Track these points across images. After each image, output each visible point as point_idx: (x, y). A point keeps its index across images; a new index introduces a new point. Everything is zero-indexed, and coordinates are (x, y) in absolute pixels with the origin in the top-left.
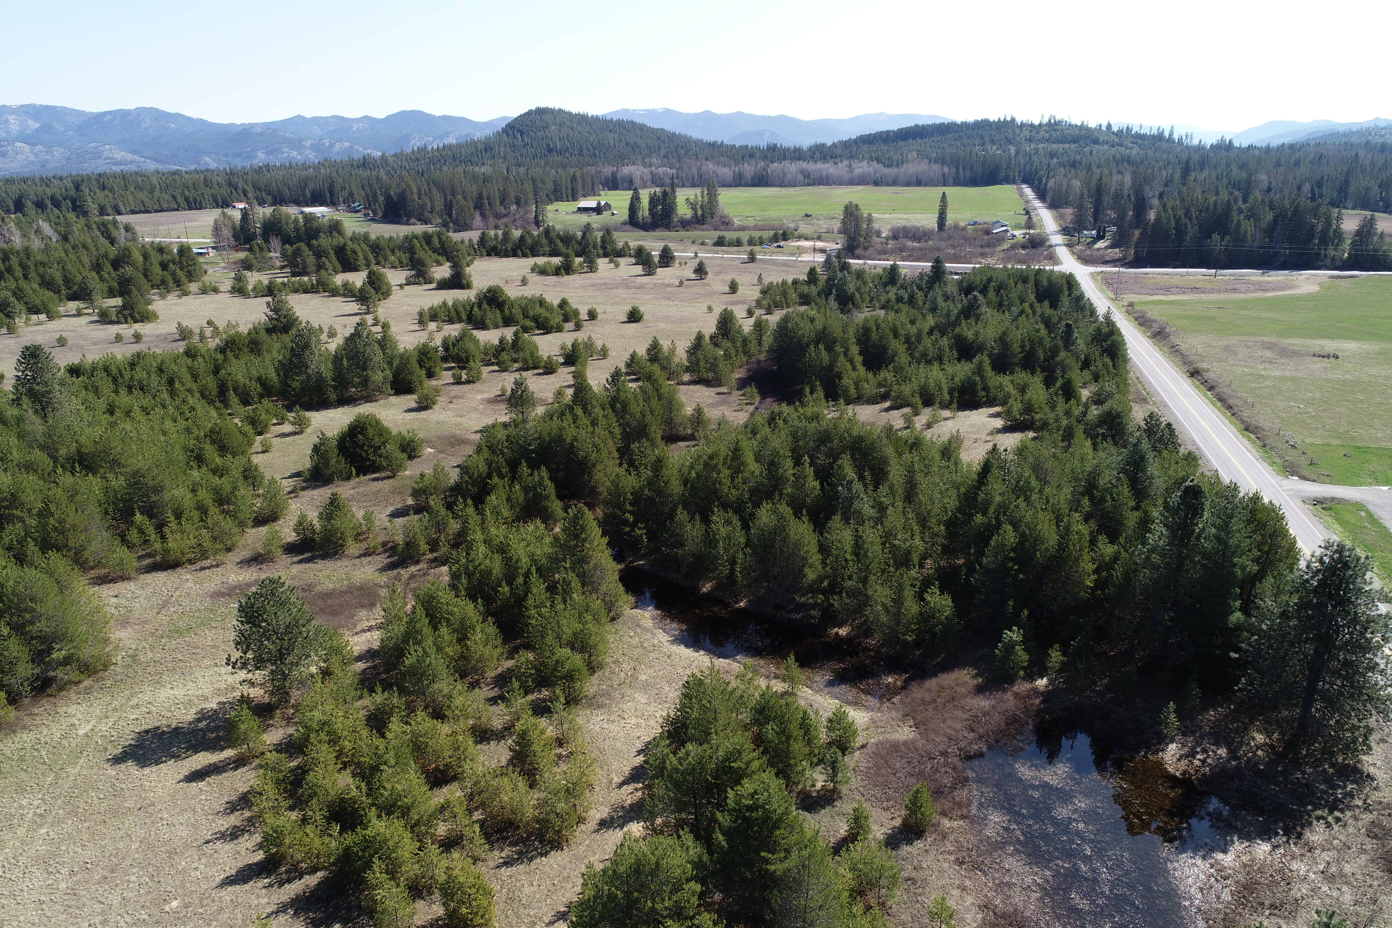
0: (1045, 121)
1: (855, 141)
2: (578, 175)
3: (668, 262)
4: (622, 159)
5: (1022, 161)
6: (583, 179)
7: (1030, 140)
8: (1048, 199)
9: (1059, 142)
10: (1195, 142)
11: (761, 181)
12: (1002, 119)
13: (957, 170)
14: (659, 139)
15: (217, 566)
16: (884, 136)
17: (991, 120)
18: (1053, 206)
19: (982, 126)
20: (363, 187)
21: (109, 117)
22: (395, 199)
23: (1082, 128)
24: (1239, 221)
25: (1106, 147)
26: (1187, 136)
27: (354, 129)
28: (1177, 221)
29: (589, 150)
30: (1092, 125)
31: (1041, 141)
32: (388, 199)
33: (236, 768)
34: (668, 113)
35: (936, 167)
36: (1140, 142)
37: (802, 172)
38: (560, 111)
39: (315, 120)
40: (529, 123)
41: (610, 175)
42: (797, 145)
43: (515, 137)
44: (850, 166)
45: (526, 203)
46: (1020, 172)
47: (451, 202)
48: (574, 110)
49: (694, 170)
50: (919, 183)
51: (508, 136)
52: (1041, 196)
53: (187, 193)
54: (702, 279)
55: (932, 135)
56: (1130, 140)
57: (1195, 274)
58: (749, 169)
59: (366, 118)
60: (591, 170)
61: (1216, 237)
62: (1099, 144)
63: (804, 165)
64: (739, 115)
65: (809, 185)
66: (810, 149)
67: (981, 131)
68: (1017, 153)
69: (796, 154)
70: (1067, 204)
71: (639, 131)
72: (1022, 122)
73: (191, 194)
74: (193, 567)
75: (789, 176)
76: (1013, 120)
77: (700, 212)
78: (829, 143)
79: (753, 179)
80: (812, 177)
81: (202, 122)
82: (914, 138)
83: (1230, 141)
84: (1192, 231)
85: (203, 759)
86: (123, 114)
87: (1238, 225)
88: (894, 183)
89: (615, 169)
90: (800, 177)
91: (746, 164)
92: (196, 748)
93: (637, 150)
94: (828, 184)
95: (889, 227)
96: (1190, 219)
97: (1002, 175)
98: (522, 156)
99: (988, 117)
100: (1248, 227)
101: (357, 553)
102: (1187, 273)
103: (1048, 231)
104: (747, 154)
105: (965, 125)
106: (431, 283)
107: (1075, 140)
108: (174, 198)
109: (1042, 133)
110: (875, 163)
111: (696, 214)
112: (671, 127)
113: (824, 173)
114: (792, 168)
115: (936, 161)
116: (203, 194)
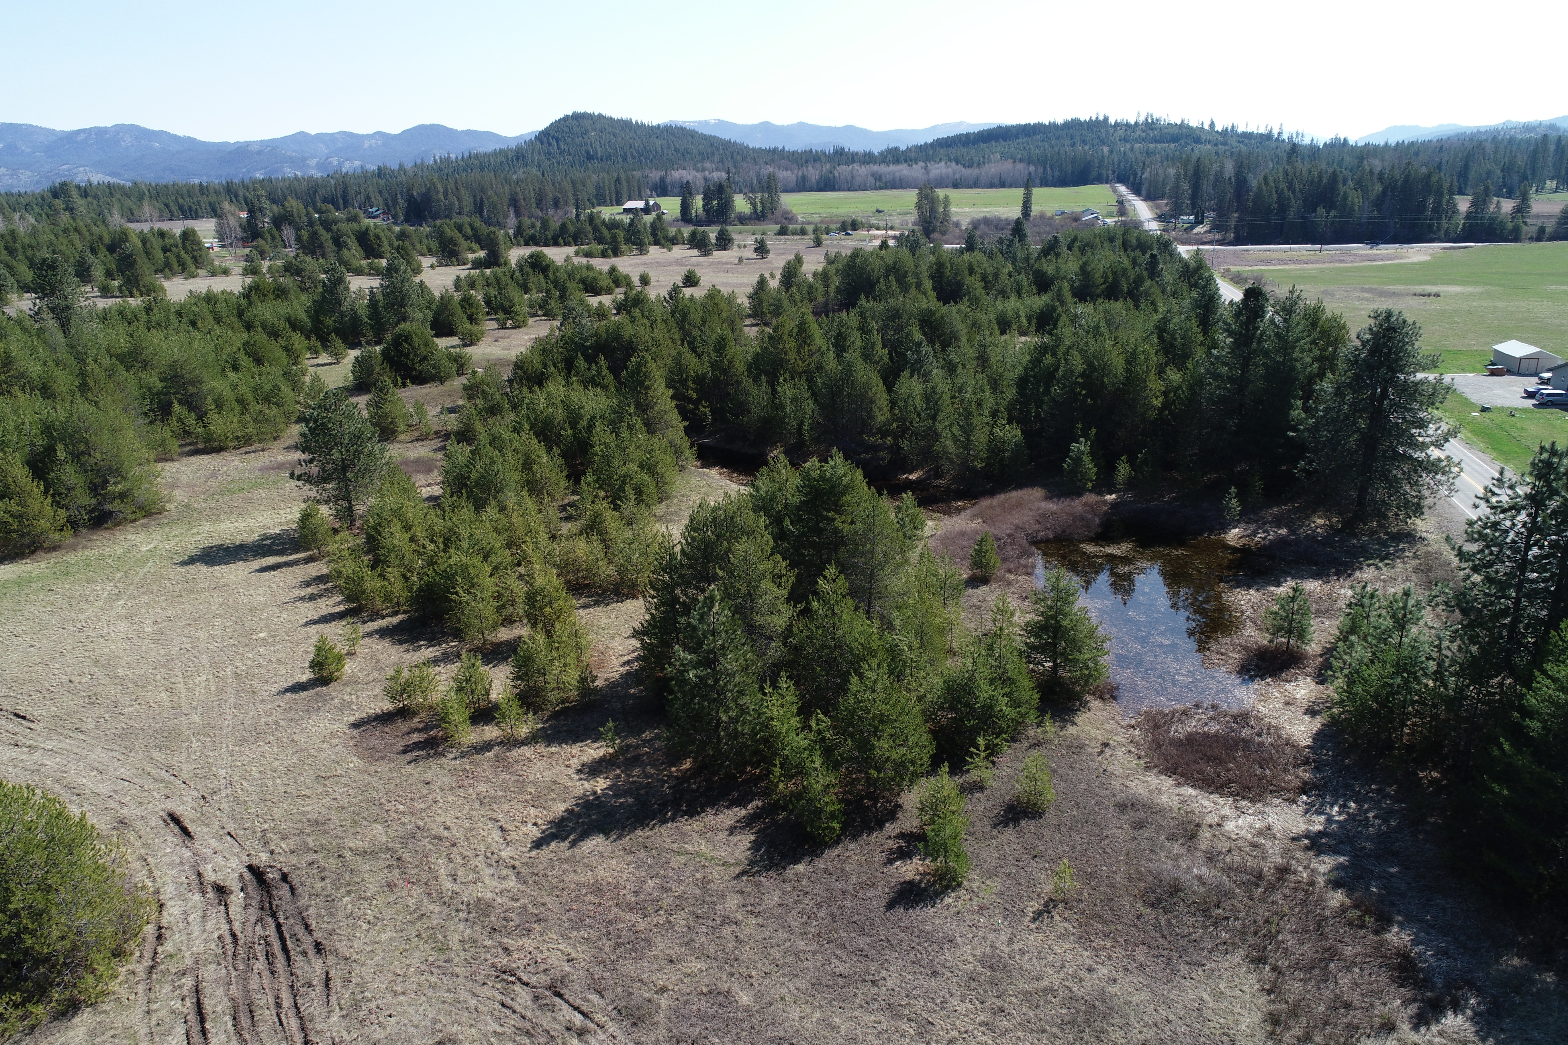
0: (1141, 119)
1: (932, 145)
2: (623, 177)
3: (725, 245)
4: (672, 165)
5: (1116, 160)
6: (628, 181)
7: (1125, 140)
8: (1144, 192)
9: (1157, 141)
10: (1307, 141)
11: (827, 185)
12: (1094, 119)
13: (1045, 168)
14: (712, 145)
15: (263, 450)
16: (964, 139)
17: (1082, 119)
18: (1148, 198)
19: (1073, 126)
20: (380, 193)
21: (83, 136)
22: (419, 199)
23: (1182, 126)
24: (1345, 193)
25: (1209, 146)
26: (1298, 134)
27: (366, 146)
28: (1280, 194)
29: (634, 158)
30: (1194, 124)
31: (1136, 141)
32: (410, 199)
33: (306, 563)
34: (721, 123)
35: (1020, 166)
36: (1246, 141)
37: (873, 175)
38: (600, 116)
39: (320, 137)
40: (566, 129)
41: (658, 179)
42: (867, 150)
43: (550, 144)
44: (926, 168)
45: (566, 203)
46: (1114, 172)
47: (482, 200)
48: (616, 116)
49: (752, 174)
50: (1003, 185)
51: (542, 143)
52: (1137, 191)
53: (181, 201)
54: (763, 258)
55: (1017, 137)
56: (1235, 139)
57: (1299, 250)
58: (813, 173)
59: (379, 133)
60: (637, 174)
61: (1321, 210)
62: (1201, 143)
63: (875, 168)
64: (802, 126)
65: (881, 188)
66: (882, 153)
67: (1071, 131)
68: (1111, 152)
69: (867, 158)
70: (1162, 196)
71: (690, 138)
72: (1116, 122)
73: (186, 202)
74: (237, 451)
75: (859, 180)
76: (1106, 118)
77: (759, 208)
78: (903, 148)
79: (818, 182)
80: (884, 180)
81: (191, 141)
82: (997, 140)
83: (1345, 139)
84: (1295, 205)
85: (271, 560)
86: (99, 132)
87: (1345, 197)
88: (975, 184)
89: (664, 173)
90: (871, 180)
91: (810, 168)
92: (264, 555)
93: (687, 156)
94: (902, 187)
95: (968, 220)
96: (1294, 193)
97: (1094, 173)
98: (558, 163)
99: (1078, 116)
100: (1356, 199)
101: (409, 439)
102: (1291, 249)
103: (1142, 219)
104: (810, 157)
105: (1053, 126)
106: (465, 264)
107: (1174, 139)
108: (167, 206)
109: (1138, 132)
110: (954, 164)
111: (755, 208)
112: (724, 135)
113: (897, 175)
114: (862, 171)
115: (1021, 160)
116: (199, 202)
